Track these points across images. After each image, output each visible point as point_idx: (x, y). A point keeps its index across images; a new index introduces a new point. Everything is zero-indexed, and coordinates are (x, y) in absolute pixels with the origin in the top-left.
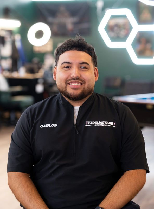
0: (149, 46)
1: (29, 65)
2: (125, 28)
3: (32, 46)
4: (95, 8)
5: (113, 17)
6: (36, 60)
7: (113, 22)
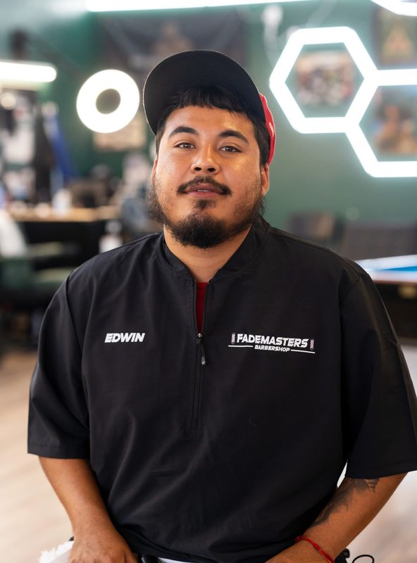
0: (408, 127)
1: (80, 186)
2: (341, 81)
3: (90, 135)
4: (260, 27)
5: (309, 50)
6: (101, 171)
7: (309, 64)
